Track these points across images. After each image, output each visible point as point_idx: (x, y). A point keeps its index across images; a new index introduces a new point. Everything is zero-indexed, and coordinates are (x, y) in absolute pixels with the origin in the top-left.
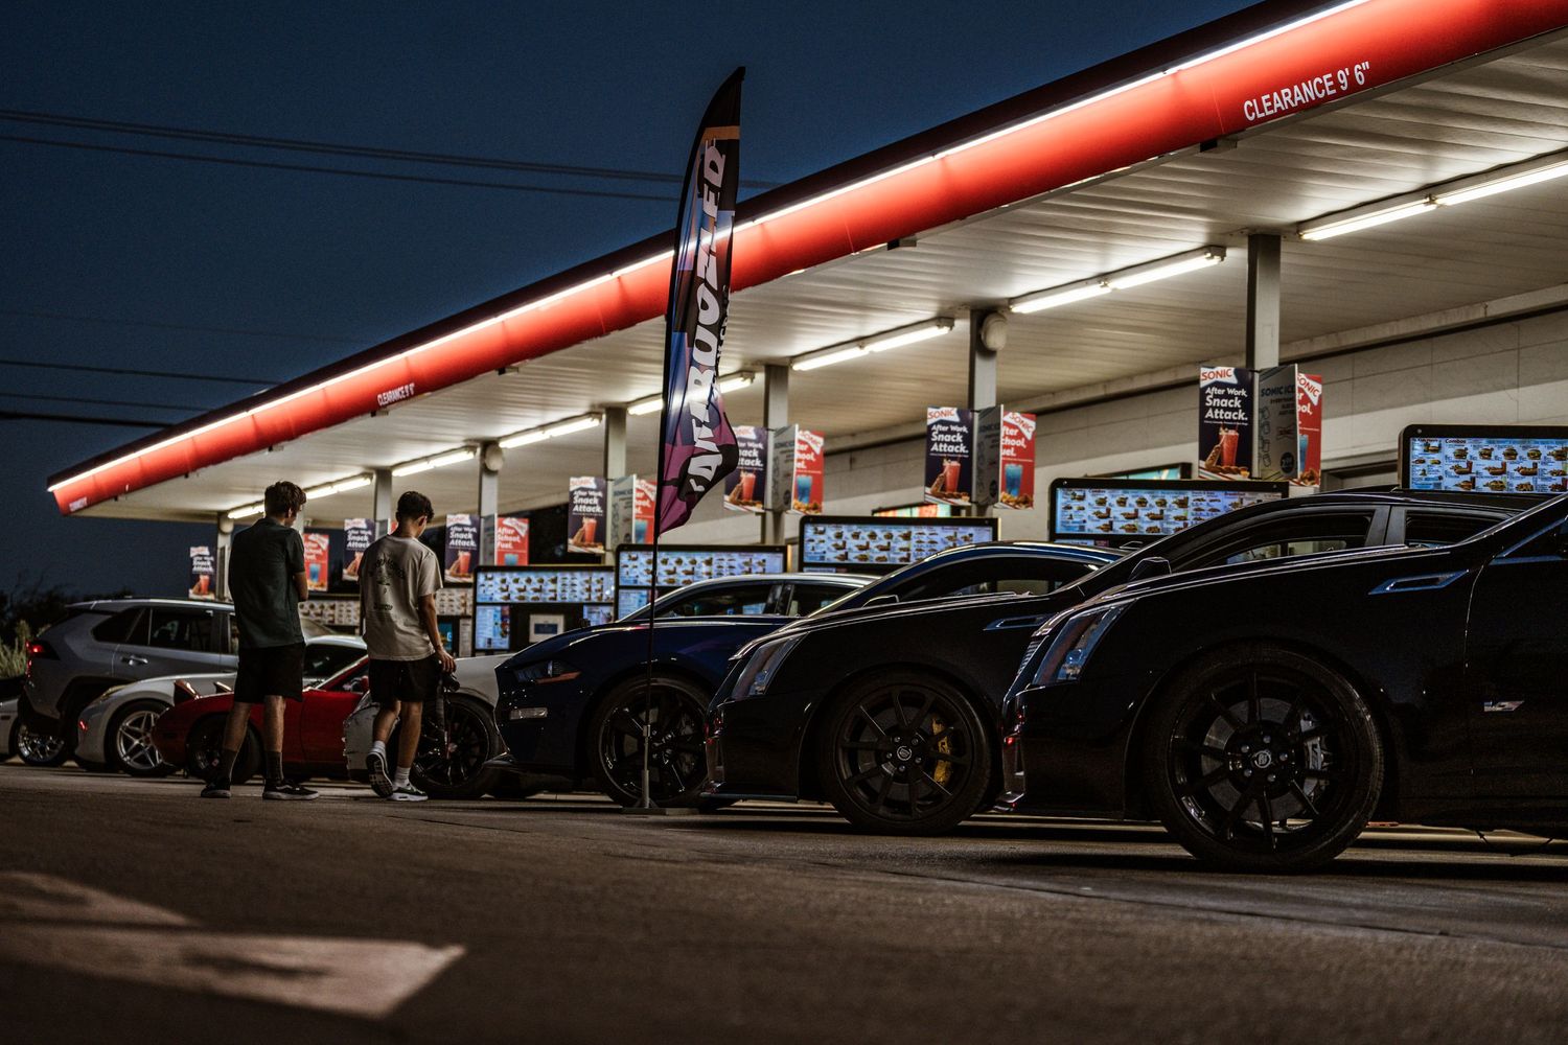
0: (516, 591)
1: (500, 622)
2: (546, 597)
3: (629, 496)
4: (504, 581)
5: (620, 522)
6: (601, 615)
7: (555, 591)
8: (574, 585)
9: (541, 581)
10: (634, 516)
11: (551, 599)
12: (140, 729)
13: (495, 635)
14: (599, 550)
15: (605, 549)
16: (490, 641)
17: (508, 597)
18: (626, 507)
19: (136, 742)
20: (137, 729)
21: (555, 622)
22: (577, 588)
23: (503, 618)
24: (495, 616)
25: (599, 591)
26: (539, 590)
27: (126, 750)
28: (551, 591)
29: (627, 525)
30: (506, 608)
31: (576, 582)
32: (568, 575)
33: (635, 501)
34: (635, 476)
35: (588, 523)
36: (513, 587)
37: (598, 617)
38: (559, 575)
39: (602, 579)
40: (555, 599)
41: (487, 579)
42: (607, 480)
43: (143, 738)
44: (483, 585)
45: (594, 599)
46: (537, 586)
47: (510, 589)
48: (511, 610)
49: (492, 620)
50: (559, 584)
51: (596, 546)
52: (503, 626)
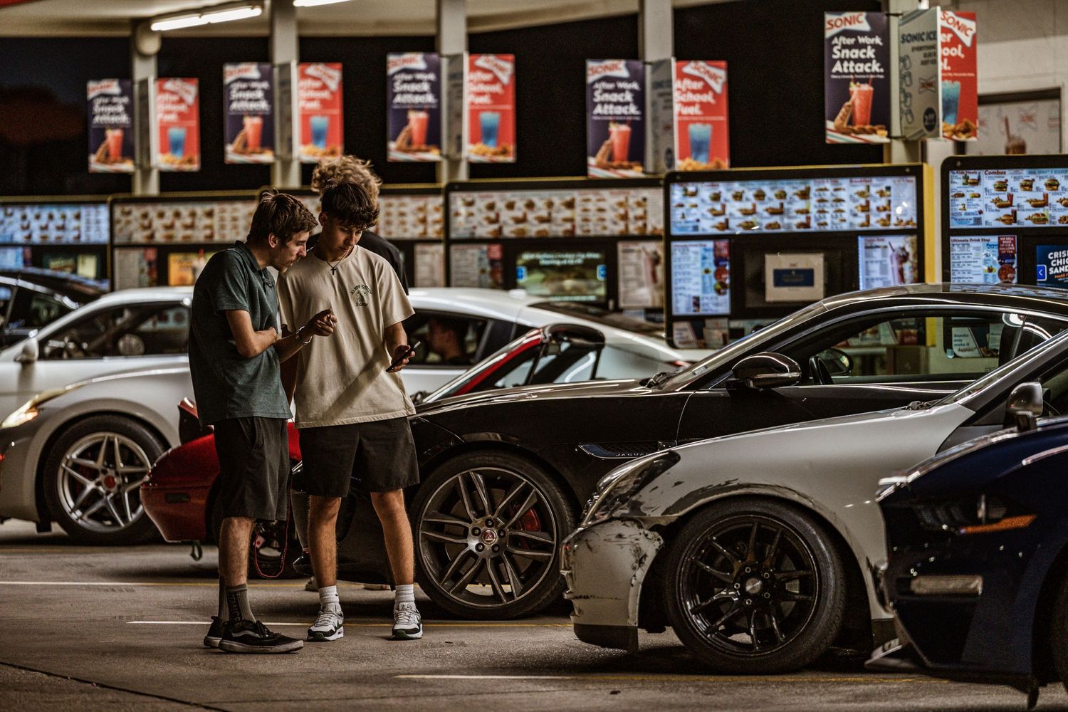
0: (739, 214)
1: (713, 269)
2: (791, 223)
3: (930, 43)
4: (716, 198)
5: (914, 89)
6: (890, 251)
7: (807, 212)
8: (839, 200)
9: (782, 195)
10: (940, 75)
11: (800, 225)
12: (98, 464)
13: (704, 290)
14: (879, 137)
15: (889, 136)
16: (697, 301)
17: (725, 225)
18: (924, 63)
19: (90, 486)
20: (91, 463)
21: (809, 267)
22: (844, 206)
23: (718, 260)
24: (704, 258)
25: (885, 209)
26: (779, 212)
27: (74, 499)
28: (799, 212)
29: (928, 93)
30: (723, 244)
31: (842, 195)
32: (828, 184)
33: (940, 51)
34: (939, 8)
35: (859, 92)
36: (734, 208)
37: (884, 255)
38: (813, 185)
39: (888, 188)
40: (807, 225)
41: (686, 194)
42: (888, 15)
43: (101, 478)
44: (681, 206)
45: (875, 224)
46: (776, 204)
47: (728, 211)
48: (731, 247)
49: (699, 265)
50: (813, 200)
51: (874, 132)
52: (718, 274)
